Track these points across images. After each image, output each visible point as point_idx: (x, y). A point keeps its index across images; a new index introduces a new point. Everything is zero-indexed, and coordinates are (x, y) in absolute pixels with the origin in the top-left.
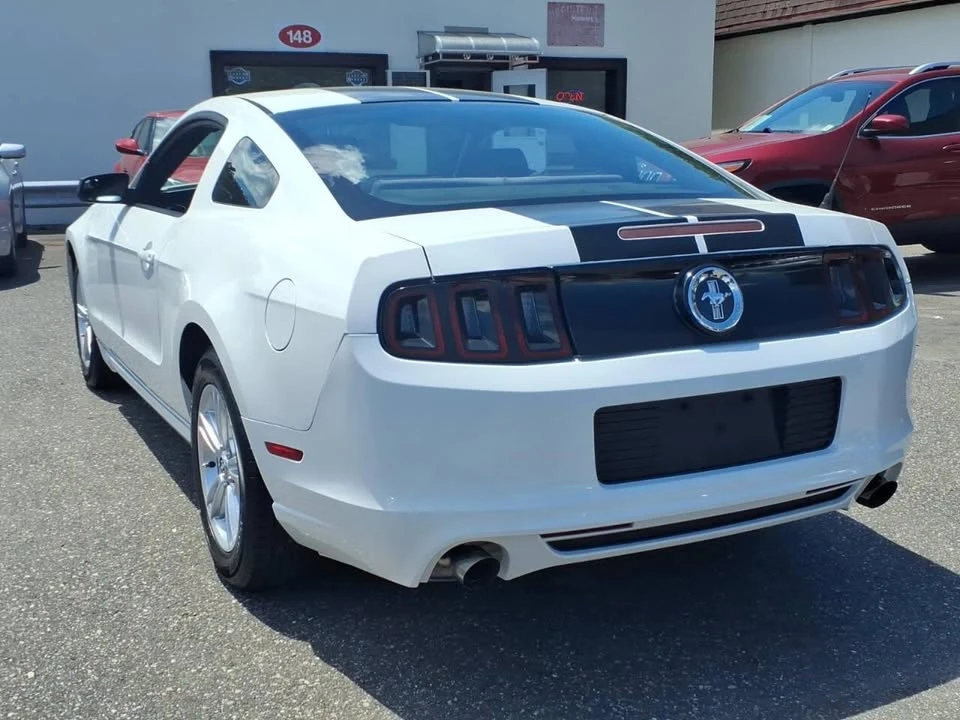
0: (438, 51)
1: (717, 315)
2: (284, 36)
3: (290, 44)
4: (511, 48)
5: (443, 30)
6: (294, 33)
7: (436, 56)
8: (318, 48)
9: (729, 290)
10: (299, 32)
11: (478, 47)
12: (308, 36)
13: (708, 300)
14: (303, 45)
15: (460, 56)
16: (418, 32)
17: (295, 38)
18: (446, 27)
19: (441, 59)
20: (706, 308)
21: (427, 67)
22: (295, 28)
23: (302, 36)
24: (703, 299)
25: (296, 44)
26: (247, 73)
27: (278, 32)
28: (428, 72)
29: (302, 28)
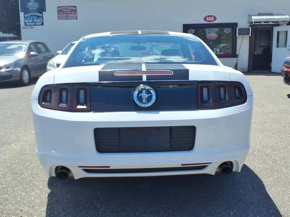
0: (252, 21)
1: (144, 101)
2: (205, 19)
3: (207, 21)
4: (278, 19)
5: (257, 14)
6: (208, 18)
7: (252, 22)
8: (216, 22)
9: (151, 93)
10: (210, 17)
11: (266, 19)
12: (212, 18)
13: (141, 96)
14: (211, 21)
15: (260, 22)
16: (249, 16)
17: (208, 19)
18: (258, 13)
19: (253, 23)
20: (140, 99)
21: (251, 26)
22: (209, 16)
23: (211, 19)
24: (140, 96)
25: (209, 21)
26: (194, 30)
27: (203, 18)
28: (250, 28)
29: (211, 16)
